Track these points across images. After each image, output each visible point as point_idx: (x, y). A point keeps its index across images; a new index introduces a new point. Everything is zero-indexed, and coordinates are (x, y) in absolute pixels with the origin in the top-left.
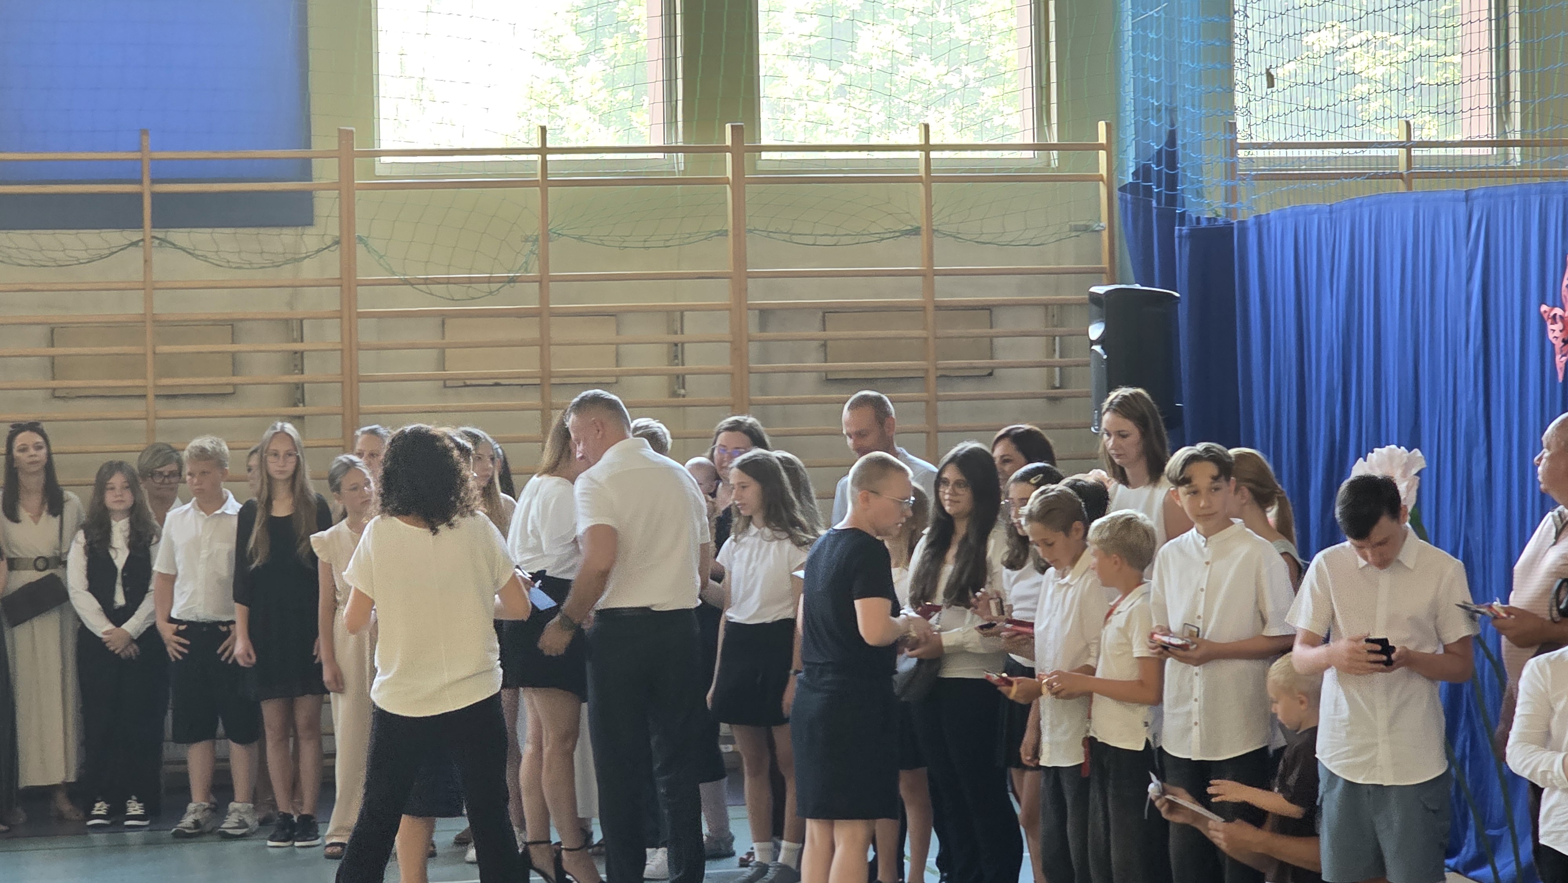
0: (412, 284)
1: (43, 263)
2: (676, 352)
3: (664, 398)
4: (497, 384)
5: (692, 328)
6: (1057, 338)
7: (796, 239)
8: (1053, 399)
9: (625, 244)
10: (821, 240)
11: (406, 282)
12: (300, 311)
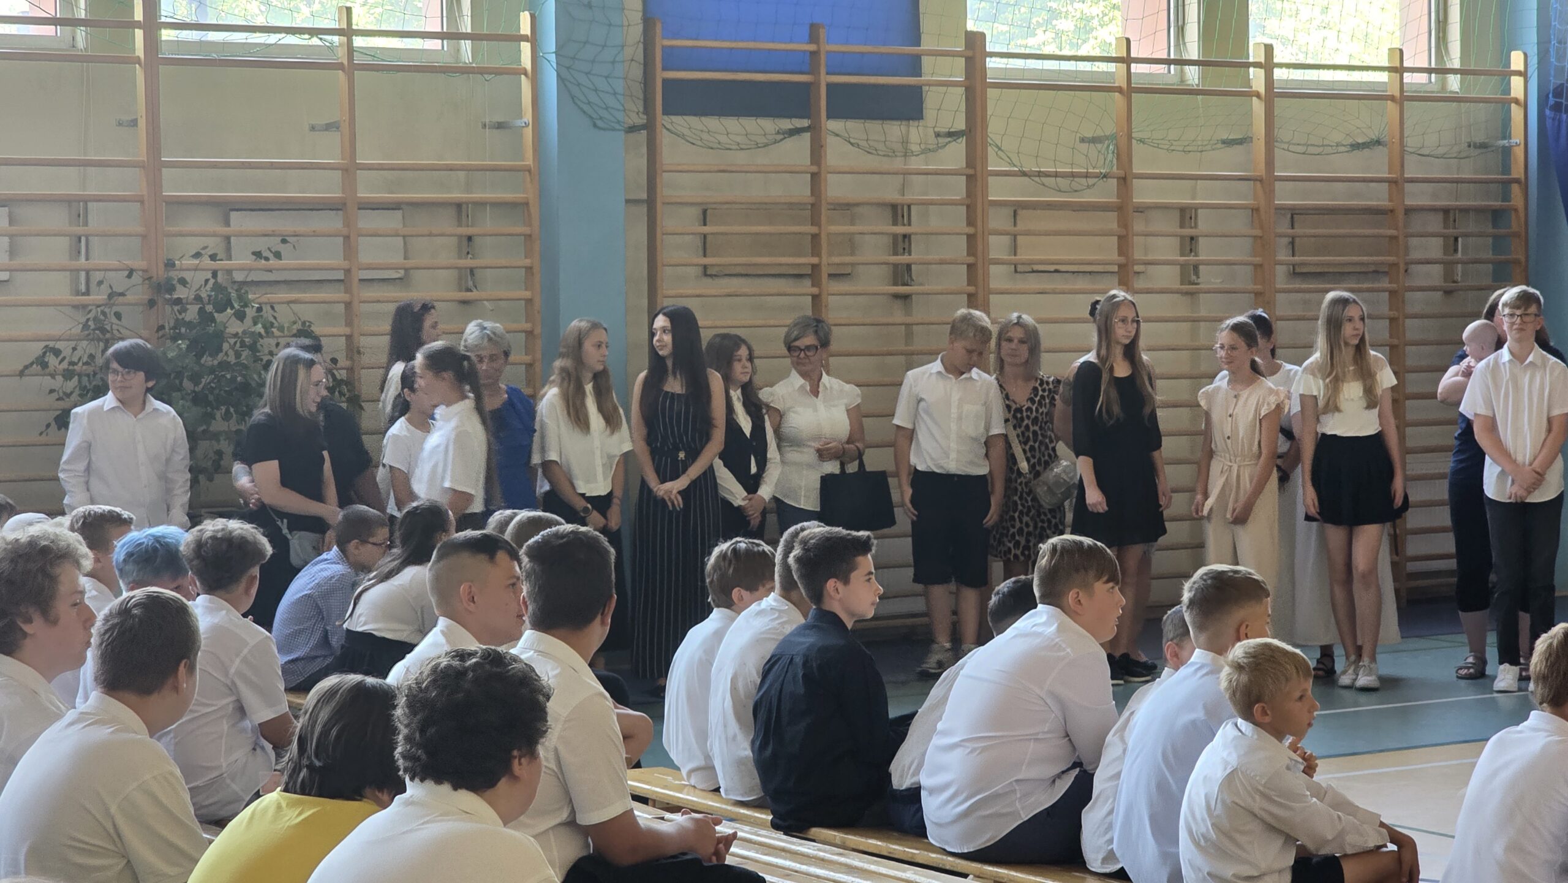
0: (1029, 176)
1: (728, 146)
2: (1190, 244)
3: (1177, 286)
4: (1056, 271)
5: (1204, 223)
6: (1460, 240)
7: (1292, 148)
8: (1448, 292)
9: (1172, 148)
10: (1311, 150)
11: (1024, 174)
12: (909, 197)
